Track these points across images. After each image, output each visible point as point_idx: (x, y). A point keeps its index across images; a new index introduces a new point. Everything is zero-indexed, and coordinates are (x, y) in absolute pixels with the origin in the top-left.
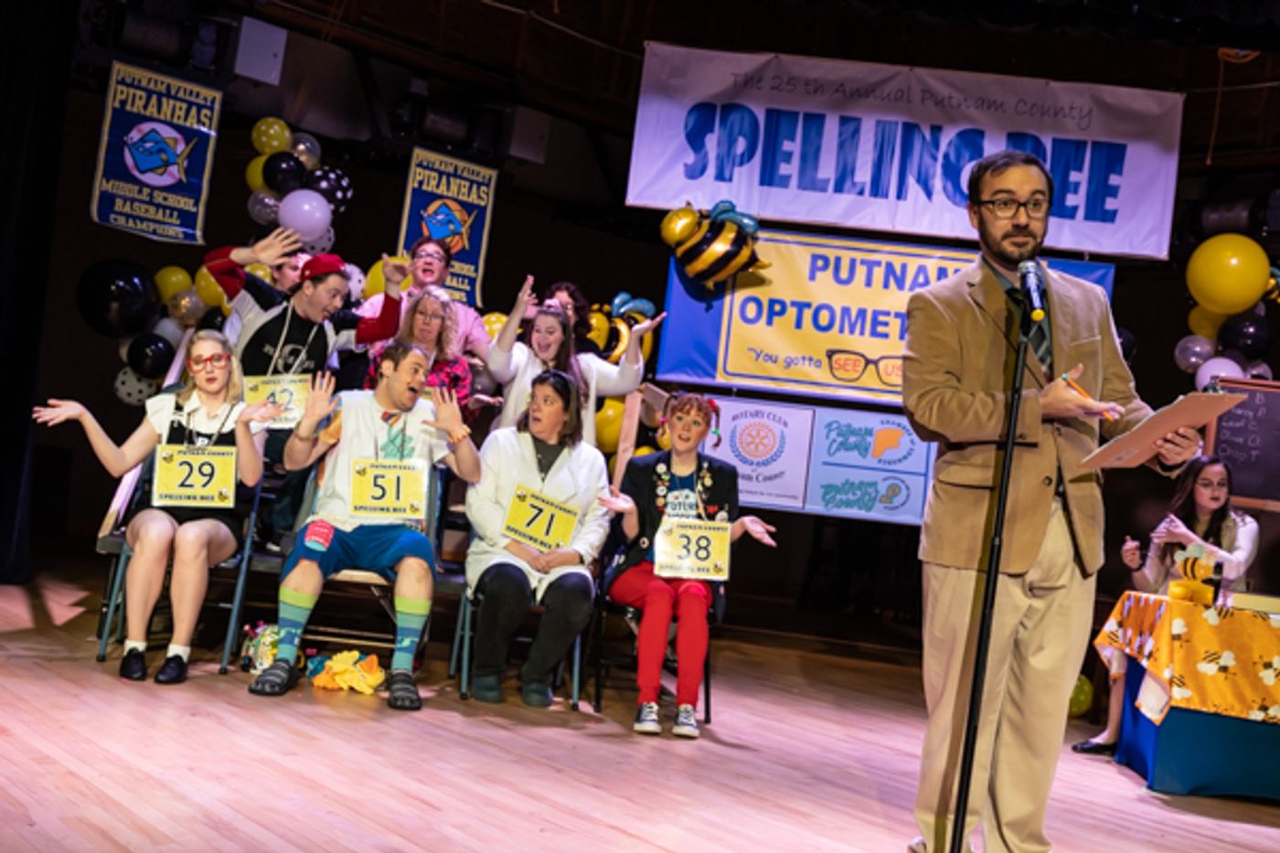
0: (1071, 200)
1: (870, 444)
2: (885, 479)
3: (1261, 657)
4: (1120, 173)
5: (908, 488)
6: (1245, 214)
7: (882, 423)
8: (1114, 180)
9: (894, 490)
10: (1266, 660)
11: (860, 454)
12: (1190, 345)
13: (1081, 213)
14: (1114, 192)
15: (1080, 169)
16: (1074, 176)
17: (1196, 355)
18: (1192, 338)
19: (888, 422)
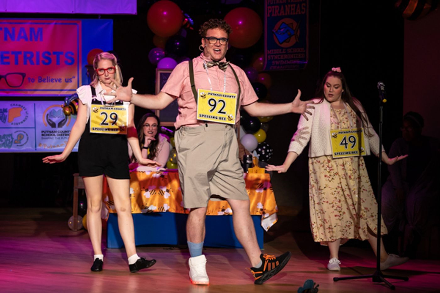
1: (6, 116)
2: (15, 132)
5: (27, 135)
7: (11, 105)
9: (20, 137)
11: (3, 121)
12: (155, 52)
17: (158, 56)
19: (14, 105)
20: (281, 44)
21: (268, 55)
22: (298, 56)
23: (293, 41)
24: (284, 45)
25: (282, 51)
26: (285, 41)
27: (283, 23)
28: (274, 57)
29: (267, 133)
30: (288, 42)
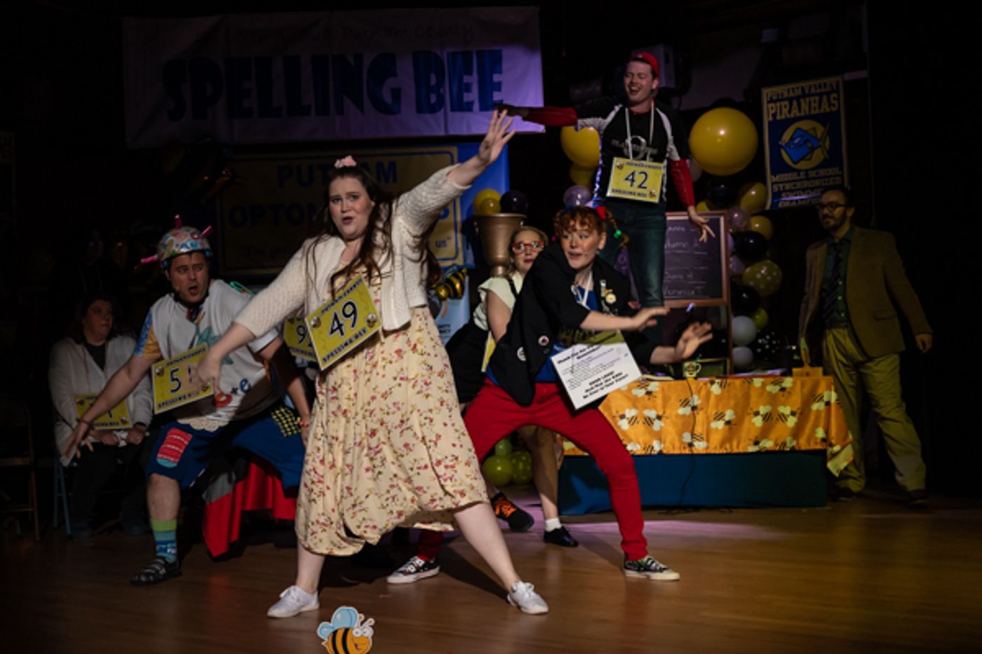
0: (467, 97)
3: (617, 412)
4: (500, 72)
6: (599, 88)
8: (496, 78)
10: (621, 413)
12: (573, 192)
13: (476, 107)
14: (498, 87)
15: (470, 74)
16: (466, 79)
17: (579, 199)
18: (575, 187)
20: (795, 163)
21: (773, 184)
22: (829, 181)
23: (818, 156)
24: (802, 165)
25: (799, 175)
26: (802, 159)
27: (798, 129)
28: (784, 187)
29: (769, 312)
30: (809, 160)
